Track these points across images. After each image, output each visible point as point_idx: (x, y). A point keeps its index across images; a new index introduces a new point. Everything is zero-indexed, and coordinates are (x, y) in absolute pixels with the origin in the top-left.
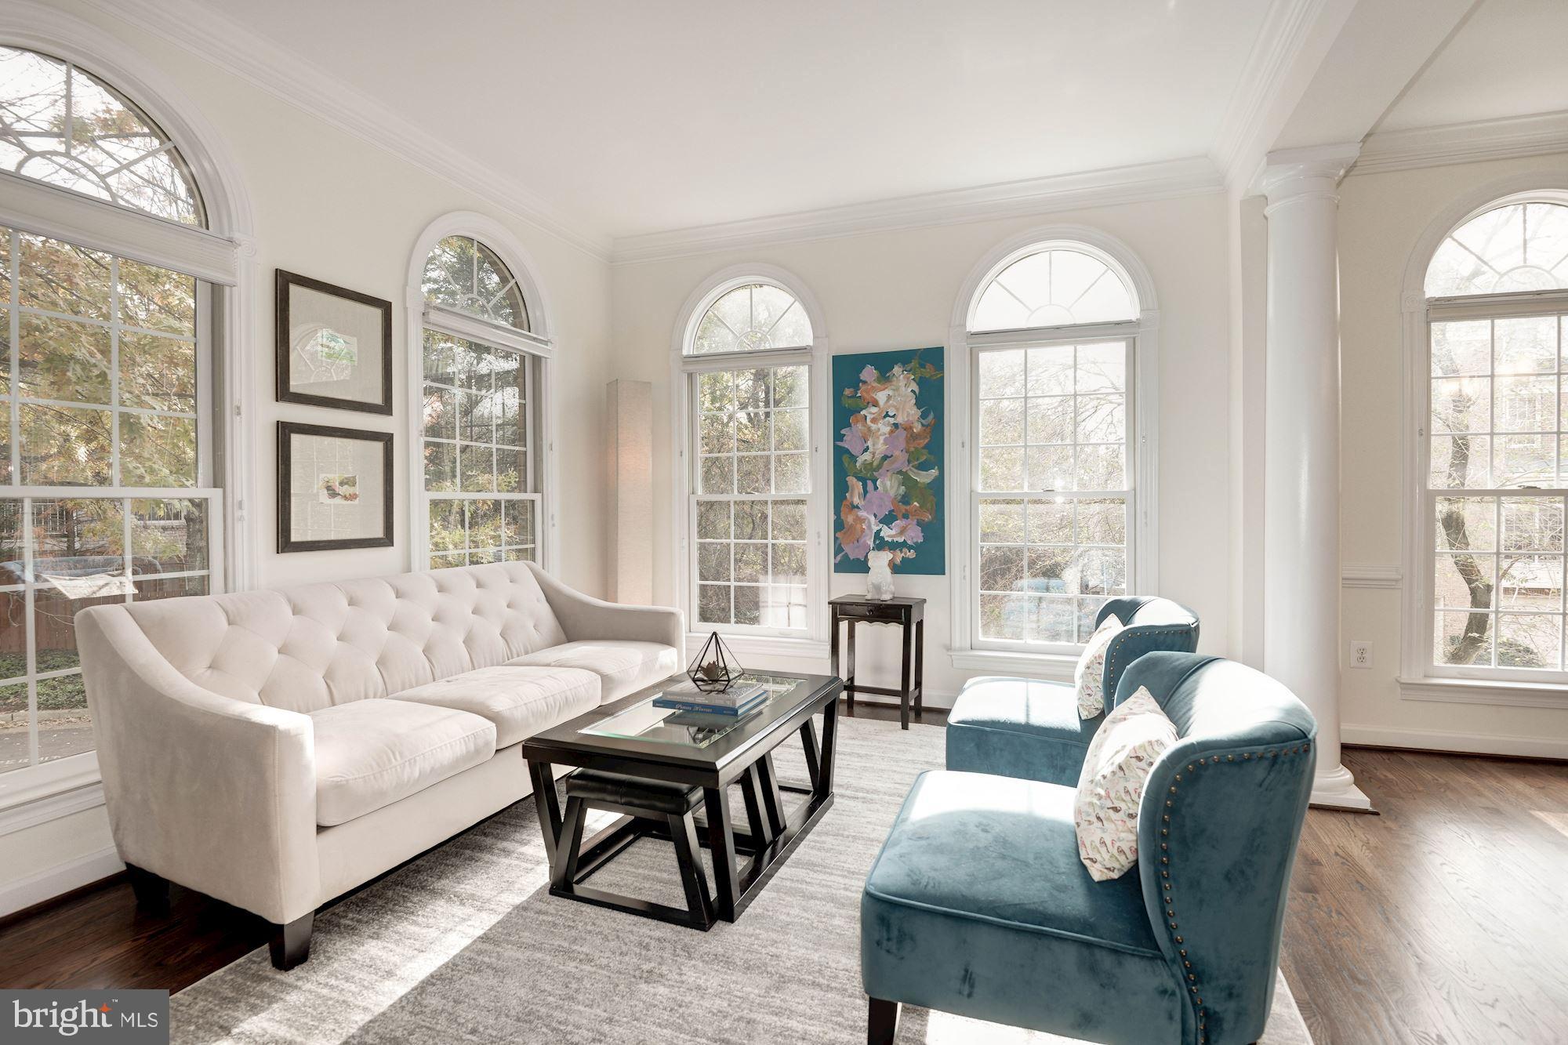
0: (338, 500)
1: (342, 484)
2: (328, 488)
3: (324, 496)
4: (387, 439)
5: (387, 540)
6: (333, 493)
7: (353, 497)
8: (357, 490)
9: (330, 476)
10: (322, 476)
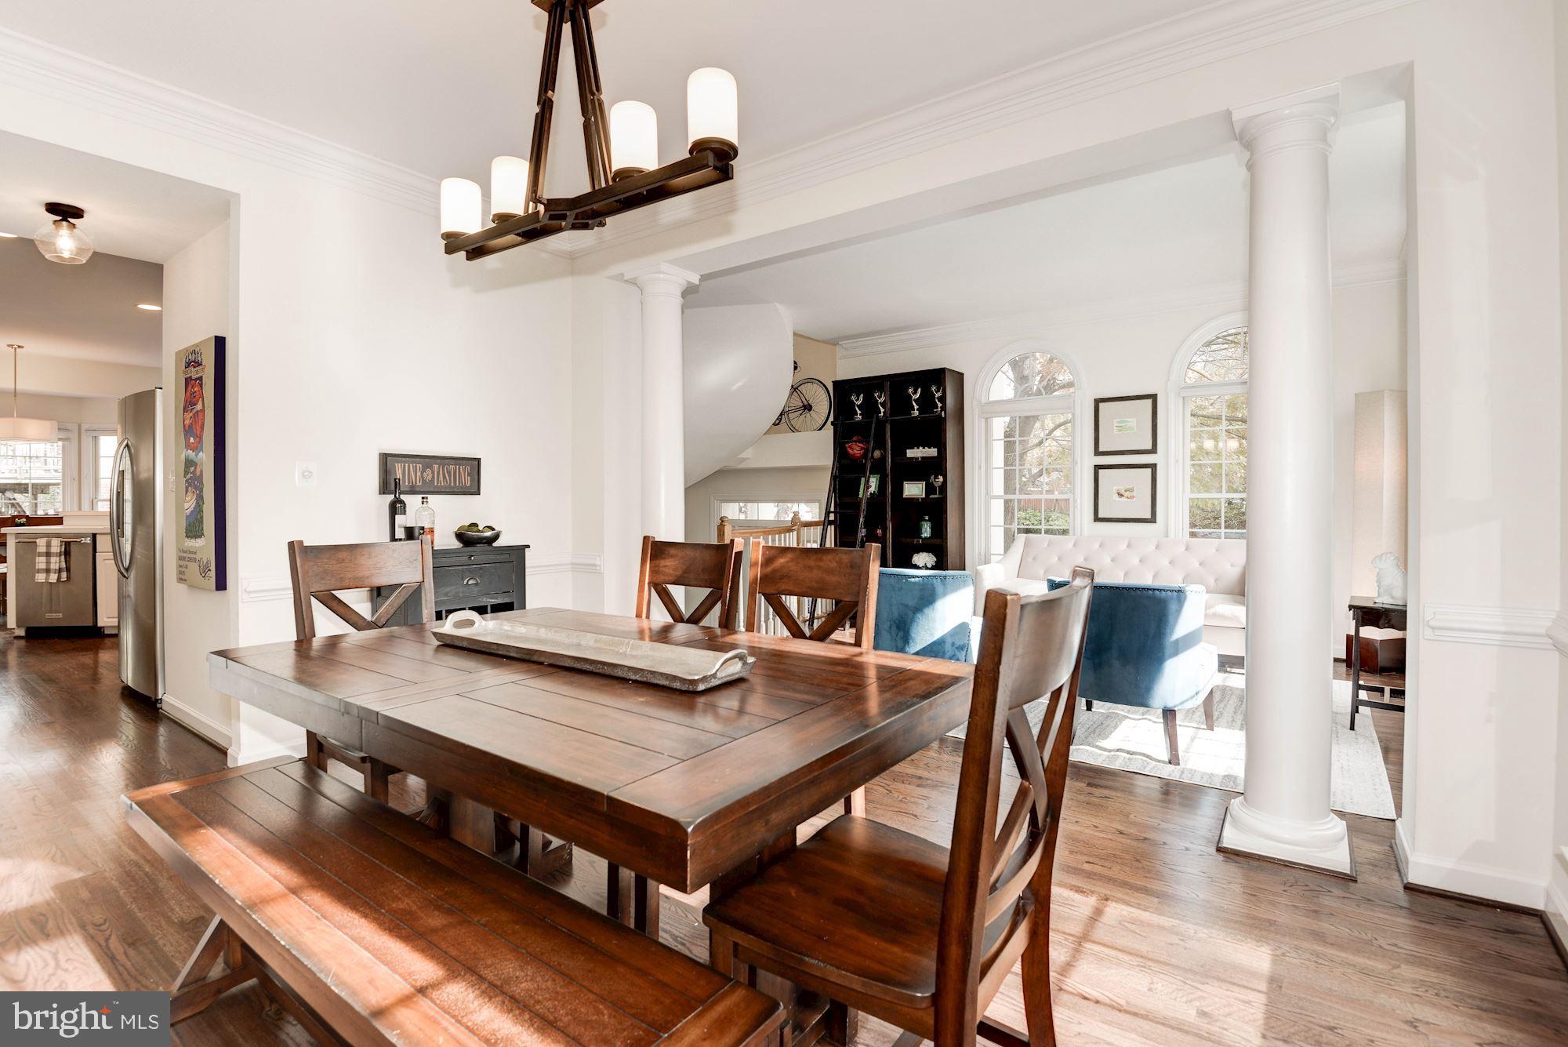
0: (1123, 499)
1: (1126, 491)
2: (1118, 494)
3: (1116, 497)
4: (1153, 467)
5: (1153, 520)
6: (1121, 495)
7: (1132, 497)
8: (1134, 494)
9: (1119, 487)
10: (1115, 488)
